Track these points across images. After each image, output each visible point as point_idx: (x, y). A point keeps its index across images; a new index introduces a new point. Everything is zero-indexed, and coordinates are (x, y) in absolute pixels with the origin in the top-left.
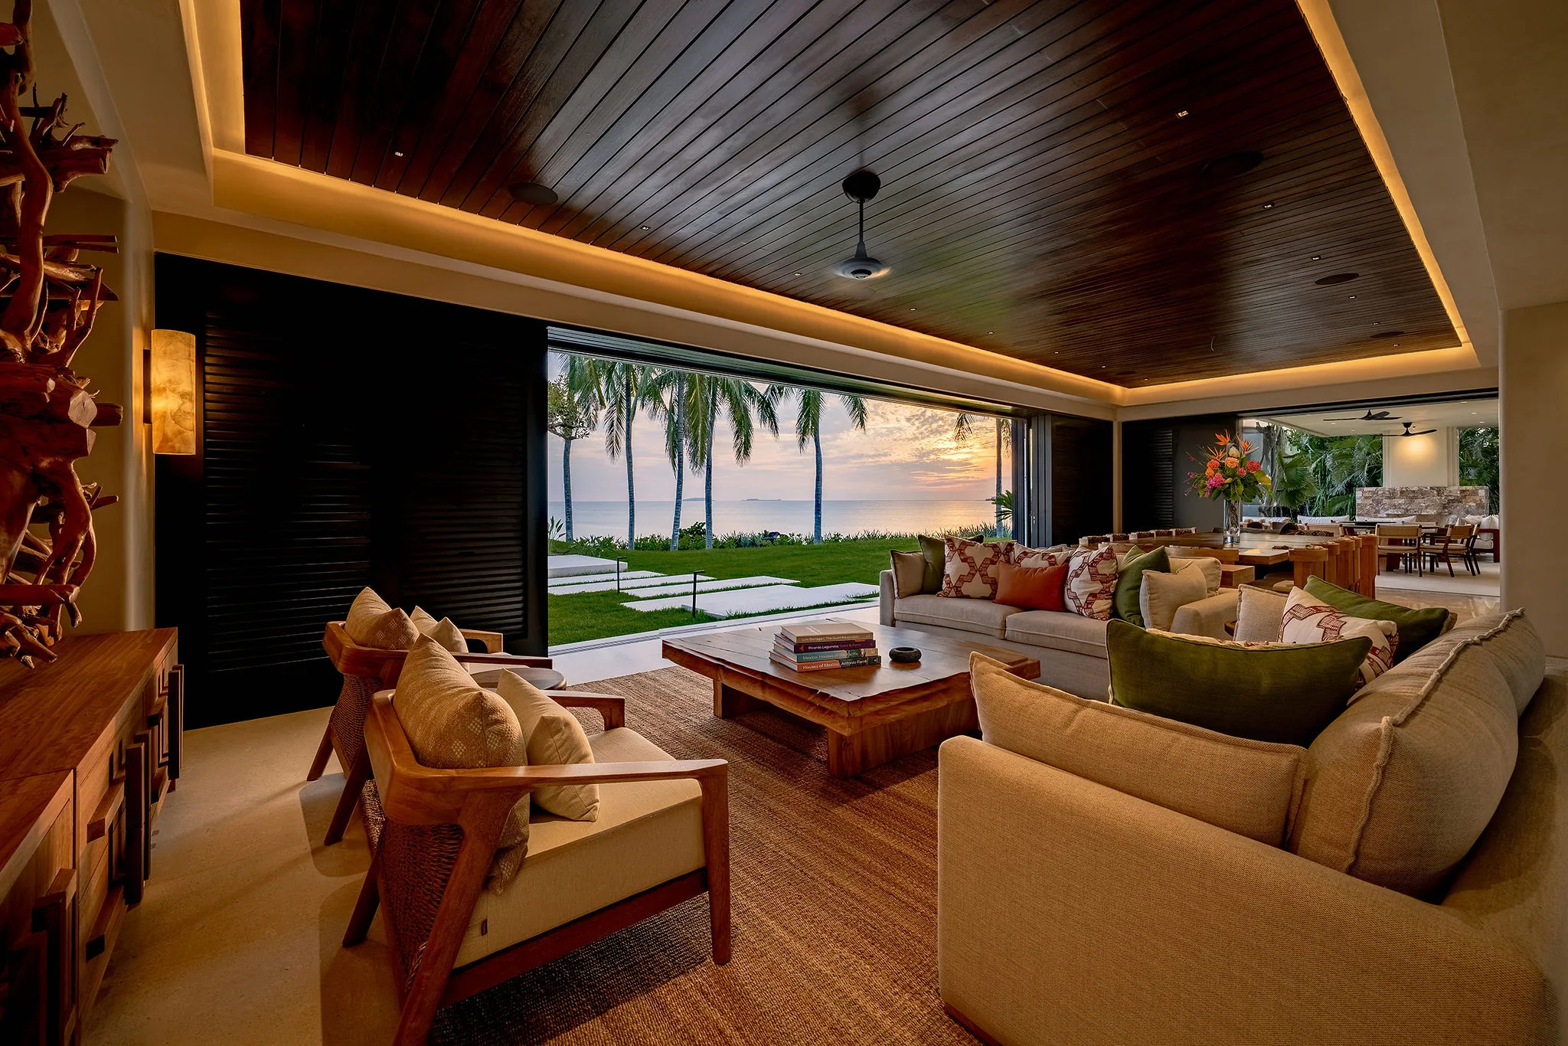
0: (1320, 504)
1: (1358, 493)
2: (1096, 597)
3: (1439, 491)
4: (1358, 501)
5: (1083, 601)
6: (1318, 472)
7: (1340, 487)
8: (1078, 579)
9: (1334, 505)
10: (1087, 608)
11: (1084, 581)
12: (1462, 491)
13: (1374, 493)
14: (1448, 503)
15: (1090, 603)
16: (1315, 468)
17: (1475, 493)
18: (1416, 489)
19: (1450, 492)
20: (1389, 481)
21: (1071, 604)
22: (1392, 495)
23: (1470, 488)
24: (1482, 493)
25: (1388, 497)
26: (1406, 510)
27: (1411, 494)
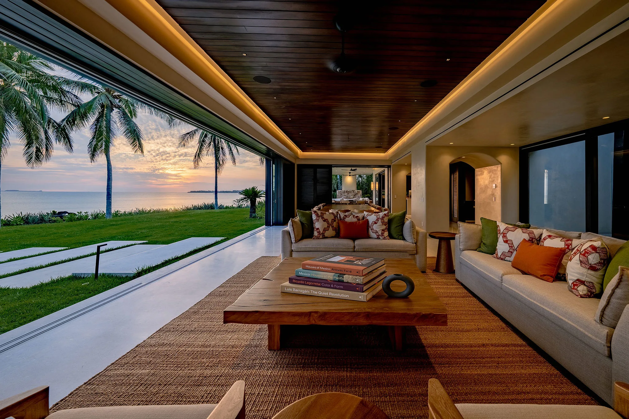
1: (337, 192)
2: (384, 231)
3: (353, 191)
5: (380, 233)
8: (377, 225)
10: (382, 236)
11: (380, 225)
12: (358, 192)
13: (341, 192)
14: (355, 194)
15: (383, 234)
18: (349, 191)
20: (344, 188)
21: (374, 235)
23: (359, 191)
24: (361, 192)
25: (344, 193)
26: (347, 196)
27: (348, 192)
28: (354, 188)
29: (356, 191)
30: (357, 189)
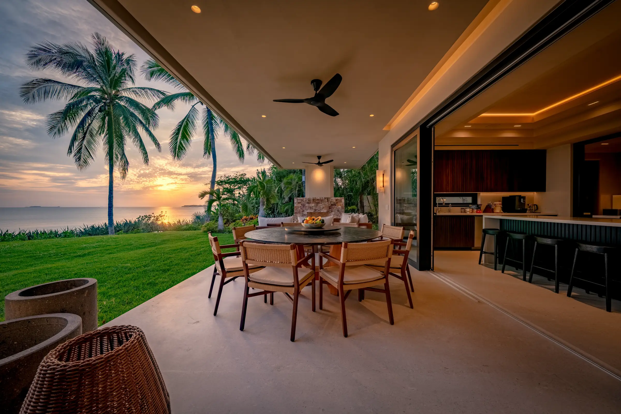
0: (280, 207)
1: (295, 201)
3: (328, 199)
4: (295, 205)
6: (279, 193)
7: (287, 199)
9: (284, 208)
12: (336, 200)
13: (302, 200)
14: (331, 206)
16: (278, 190)
17: (341, 201)
18: (319, 198)
19: (332, 200)
20: (308, 194)
22: (309, 202)
23: (339, 198)
24: (343, 201)
25: (308, 203)
26: (315, 210)
27: (317, 201)
28: (329, 193)
29: (334, 199)
30: (335, 196)
